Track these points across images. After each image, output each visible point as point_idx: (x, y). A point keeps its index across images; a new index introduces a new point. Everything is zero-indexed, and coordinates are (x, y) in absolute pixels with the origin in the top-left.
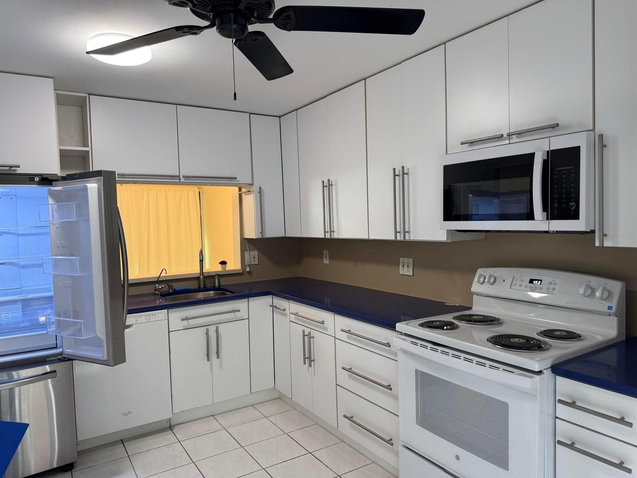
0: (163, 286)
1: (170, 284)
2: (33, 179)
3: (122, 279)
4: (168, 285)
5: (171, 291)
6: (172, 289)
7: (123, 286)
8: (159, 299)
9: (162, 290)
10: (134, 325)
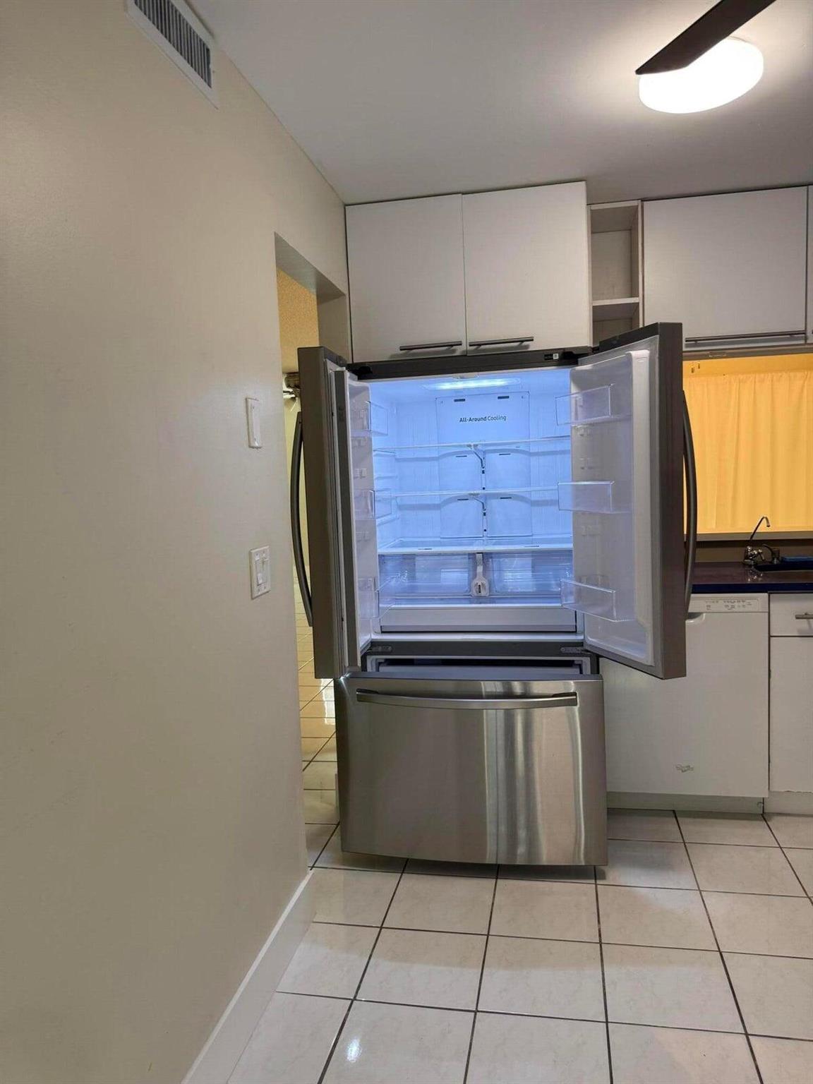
0: (760, 551)
1: (775, 549)
2: (550, 357)
3: (685, 533)
4: (771, 550)
5: (775, 561)
6: (778, 559)
7: (686, 545)
8: (751, 574)
9: (757, 559)
10: (704, 614)
